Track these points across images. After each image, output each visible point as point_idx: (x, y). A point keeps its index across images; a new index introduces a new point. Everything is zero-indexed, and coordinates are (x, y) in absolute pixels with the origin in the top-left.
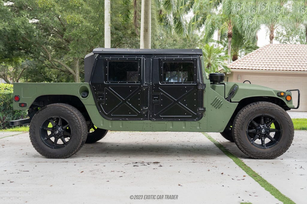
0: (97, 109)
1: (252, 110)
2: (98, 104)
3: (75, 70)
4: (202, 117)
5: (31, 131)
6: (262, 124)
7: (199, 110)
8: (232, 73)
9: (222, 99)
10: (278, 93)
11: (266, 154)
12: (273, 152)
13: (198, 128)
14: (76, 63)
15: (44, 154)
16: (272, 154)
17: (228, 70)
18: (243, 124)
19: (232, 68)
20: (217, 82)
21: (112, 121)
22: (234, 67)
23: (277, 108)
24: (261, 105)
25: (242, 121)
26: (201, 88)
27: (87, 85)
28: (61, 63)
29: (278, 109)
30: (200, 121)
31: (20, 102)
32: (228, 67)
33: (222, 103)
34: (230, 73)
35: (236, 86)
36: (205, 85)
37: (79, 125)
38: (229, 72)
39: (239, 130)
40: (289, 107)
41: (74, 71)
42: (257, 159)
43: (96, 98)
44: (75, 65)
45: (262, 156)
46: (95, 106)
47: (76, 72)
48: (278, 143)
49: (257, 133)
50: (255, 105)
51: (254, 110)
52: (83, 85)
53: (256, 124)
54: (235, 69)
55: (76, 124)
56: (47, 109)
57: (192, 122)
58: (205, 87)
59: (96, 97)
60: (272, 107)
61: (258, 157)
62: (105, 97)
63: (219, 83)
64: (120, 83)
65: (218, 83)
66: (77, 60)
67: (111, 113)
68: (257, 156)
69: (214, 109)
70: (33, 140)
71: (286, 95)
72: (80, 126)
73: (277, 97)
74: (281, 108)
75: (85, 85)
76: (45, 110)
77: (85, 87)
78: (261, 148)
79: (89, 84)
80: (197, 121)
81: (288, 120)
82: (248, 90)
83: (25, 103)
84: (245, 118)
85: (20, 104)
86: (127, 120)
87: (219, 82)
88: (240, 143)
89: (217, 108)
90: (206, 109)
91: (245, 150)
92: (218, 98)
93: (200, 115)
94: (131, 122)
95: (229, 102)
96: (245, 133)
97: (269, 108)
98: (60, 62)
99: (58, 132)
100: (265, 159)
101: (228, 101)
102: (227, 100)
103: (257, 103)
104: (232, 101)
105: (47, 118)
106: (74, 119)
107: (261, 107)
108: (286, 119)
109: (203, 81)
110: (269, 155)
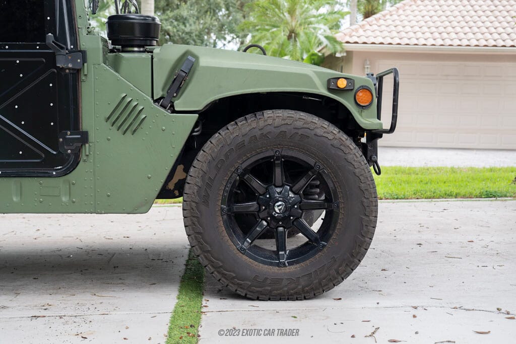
1: (240, 140)
4: (78, 164)
6: (277, 184)
7: (64, 139)
8: (349, 53)
9: (143, 100)
10: (329, 81)
11: (285, 282)
12: (306, 278)
13: (64, 199)
16: (303, 283)
17: (338, 48)
18: (209, 186)
19: (348, 42)
20: (133, 46)
22: (355, 39)
23: (320, 132)
24: (270, 122)
25: (207, 177)
26: (70, 66)
29: (326, 135)
30: (72, 176)
32: (339, 39)
33: (144, 116)
34: (345, 54)
35: (190, 57)
36: (84, 53)
38: (341, 52)
39: (197, 207)
40: (362, 125)
42: (258, 299)
45: (271, 291)
48: (324, 246)
49: (261, 215)
50: (249, 121)
51: (247, 139)
53: (257, 184)
54: (356, 43)
57: (43, 181)
58: (84, 60)
60: (305, 126)
61: (261, 293)
63: (142, 49)
65: (136, 49)
68: (258, 292)
69: (115, 134)
71: (356, 87)
73: (324, 92)
74: (336, 130)
78: (271, 264)
80: (58, 176)
81: (357, 171)
82: (228, 70)
84: (217, 165)
87: (139, 46)
88: (201, 248)
89: (129, 133)
90: (92, 137)
91: (219, 272)
92: (129, 99)
93: (69, 155)
95: (167, 113)
96: (219, 213)
97: (296, 131)
100: (285, 300)
101: (165, 107)
102: (161, 106)
103: (258, 114)
104: (177, 109)
107: (268, 129)
108: (351, 168)
109: (75, 42)
110: (293, 285)
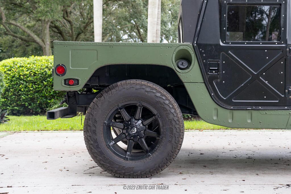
0: (206, 90)
2: (208, 82)
3: (44, 38)
5: (89, 128)
14: (45, 28)
15: (112, 170)
21: (234, 111)
27: (188, 46)
28: (22, 27)
31: (66, 77)
37: (176, 119)
41: (43, 41)
43: (206, 71)
44: (44, 30)
46: (203, 84)
47: (45, 41)
52: (181, 47)
55: (171, 116)
56: (117, 88)
59: (205, 69)
62: (221, 68)
64: (247, 43)
66: (47, 24)
67: (231, 98)
70: (92, 144)
72: (178, 120)
75: (185, 47)
76: (114, 90)
77: (186, 51)
79: (193, 46)
83: (76, 78)
85: (65, 80)
86: (260, 110)
94: (266, 113)
98: (20, 26)
99: (136, 131)
105: (118, 106)
106: (167, 108)
